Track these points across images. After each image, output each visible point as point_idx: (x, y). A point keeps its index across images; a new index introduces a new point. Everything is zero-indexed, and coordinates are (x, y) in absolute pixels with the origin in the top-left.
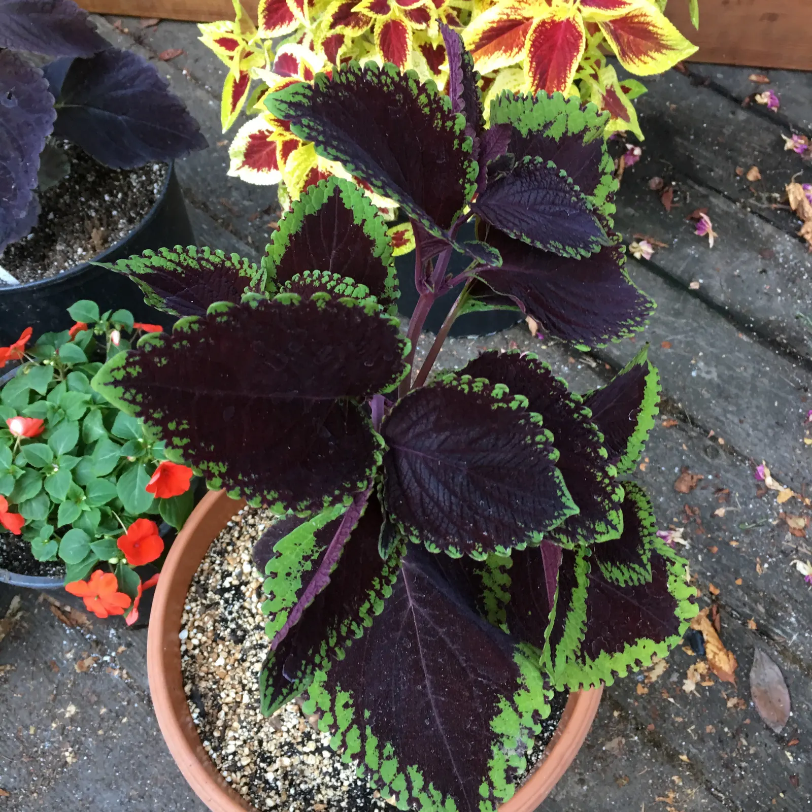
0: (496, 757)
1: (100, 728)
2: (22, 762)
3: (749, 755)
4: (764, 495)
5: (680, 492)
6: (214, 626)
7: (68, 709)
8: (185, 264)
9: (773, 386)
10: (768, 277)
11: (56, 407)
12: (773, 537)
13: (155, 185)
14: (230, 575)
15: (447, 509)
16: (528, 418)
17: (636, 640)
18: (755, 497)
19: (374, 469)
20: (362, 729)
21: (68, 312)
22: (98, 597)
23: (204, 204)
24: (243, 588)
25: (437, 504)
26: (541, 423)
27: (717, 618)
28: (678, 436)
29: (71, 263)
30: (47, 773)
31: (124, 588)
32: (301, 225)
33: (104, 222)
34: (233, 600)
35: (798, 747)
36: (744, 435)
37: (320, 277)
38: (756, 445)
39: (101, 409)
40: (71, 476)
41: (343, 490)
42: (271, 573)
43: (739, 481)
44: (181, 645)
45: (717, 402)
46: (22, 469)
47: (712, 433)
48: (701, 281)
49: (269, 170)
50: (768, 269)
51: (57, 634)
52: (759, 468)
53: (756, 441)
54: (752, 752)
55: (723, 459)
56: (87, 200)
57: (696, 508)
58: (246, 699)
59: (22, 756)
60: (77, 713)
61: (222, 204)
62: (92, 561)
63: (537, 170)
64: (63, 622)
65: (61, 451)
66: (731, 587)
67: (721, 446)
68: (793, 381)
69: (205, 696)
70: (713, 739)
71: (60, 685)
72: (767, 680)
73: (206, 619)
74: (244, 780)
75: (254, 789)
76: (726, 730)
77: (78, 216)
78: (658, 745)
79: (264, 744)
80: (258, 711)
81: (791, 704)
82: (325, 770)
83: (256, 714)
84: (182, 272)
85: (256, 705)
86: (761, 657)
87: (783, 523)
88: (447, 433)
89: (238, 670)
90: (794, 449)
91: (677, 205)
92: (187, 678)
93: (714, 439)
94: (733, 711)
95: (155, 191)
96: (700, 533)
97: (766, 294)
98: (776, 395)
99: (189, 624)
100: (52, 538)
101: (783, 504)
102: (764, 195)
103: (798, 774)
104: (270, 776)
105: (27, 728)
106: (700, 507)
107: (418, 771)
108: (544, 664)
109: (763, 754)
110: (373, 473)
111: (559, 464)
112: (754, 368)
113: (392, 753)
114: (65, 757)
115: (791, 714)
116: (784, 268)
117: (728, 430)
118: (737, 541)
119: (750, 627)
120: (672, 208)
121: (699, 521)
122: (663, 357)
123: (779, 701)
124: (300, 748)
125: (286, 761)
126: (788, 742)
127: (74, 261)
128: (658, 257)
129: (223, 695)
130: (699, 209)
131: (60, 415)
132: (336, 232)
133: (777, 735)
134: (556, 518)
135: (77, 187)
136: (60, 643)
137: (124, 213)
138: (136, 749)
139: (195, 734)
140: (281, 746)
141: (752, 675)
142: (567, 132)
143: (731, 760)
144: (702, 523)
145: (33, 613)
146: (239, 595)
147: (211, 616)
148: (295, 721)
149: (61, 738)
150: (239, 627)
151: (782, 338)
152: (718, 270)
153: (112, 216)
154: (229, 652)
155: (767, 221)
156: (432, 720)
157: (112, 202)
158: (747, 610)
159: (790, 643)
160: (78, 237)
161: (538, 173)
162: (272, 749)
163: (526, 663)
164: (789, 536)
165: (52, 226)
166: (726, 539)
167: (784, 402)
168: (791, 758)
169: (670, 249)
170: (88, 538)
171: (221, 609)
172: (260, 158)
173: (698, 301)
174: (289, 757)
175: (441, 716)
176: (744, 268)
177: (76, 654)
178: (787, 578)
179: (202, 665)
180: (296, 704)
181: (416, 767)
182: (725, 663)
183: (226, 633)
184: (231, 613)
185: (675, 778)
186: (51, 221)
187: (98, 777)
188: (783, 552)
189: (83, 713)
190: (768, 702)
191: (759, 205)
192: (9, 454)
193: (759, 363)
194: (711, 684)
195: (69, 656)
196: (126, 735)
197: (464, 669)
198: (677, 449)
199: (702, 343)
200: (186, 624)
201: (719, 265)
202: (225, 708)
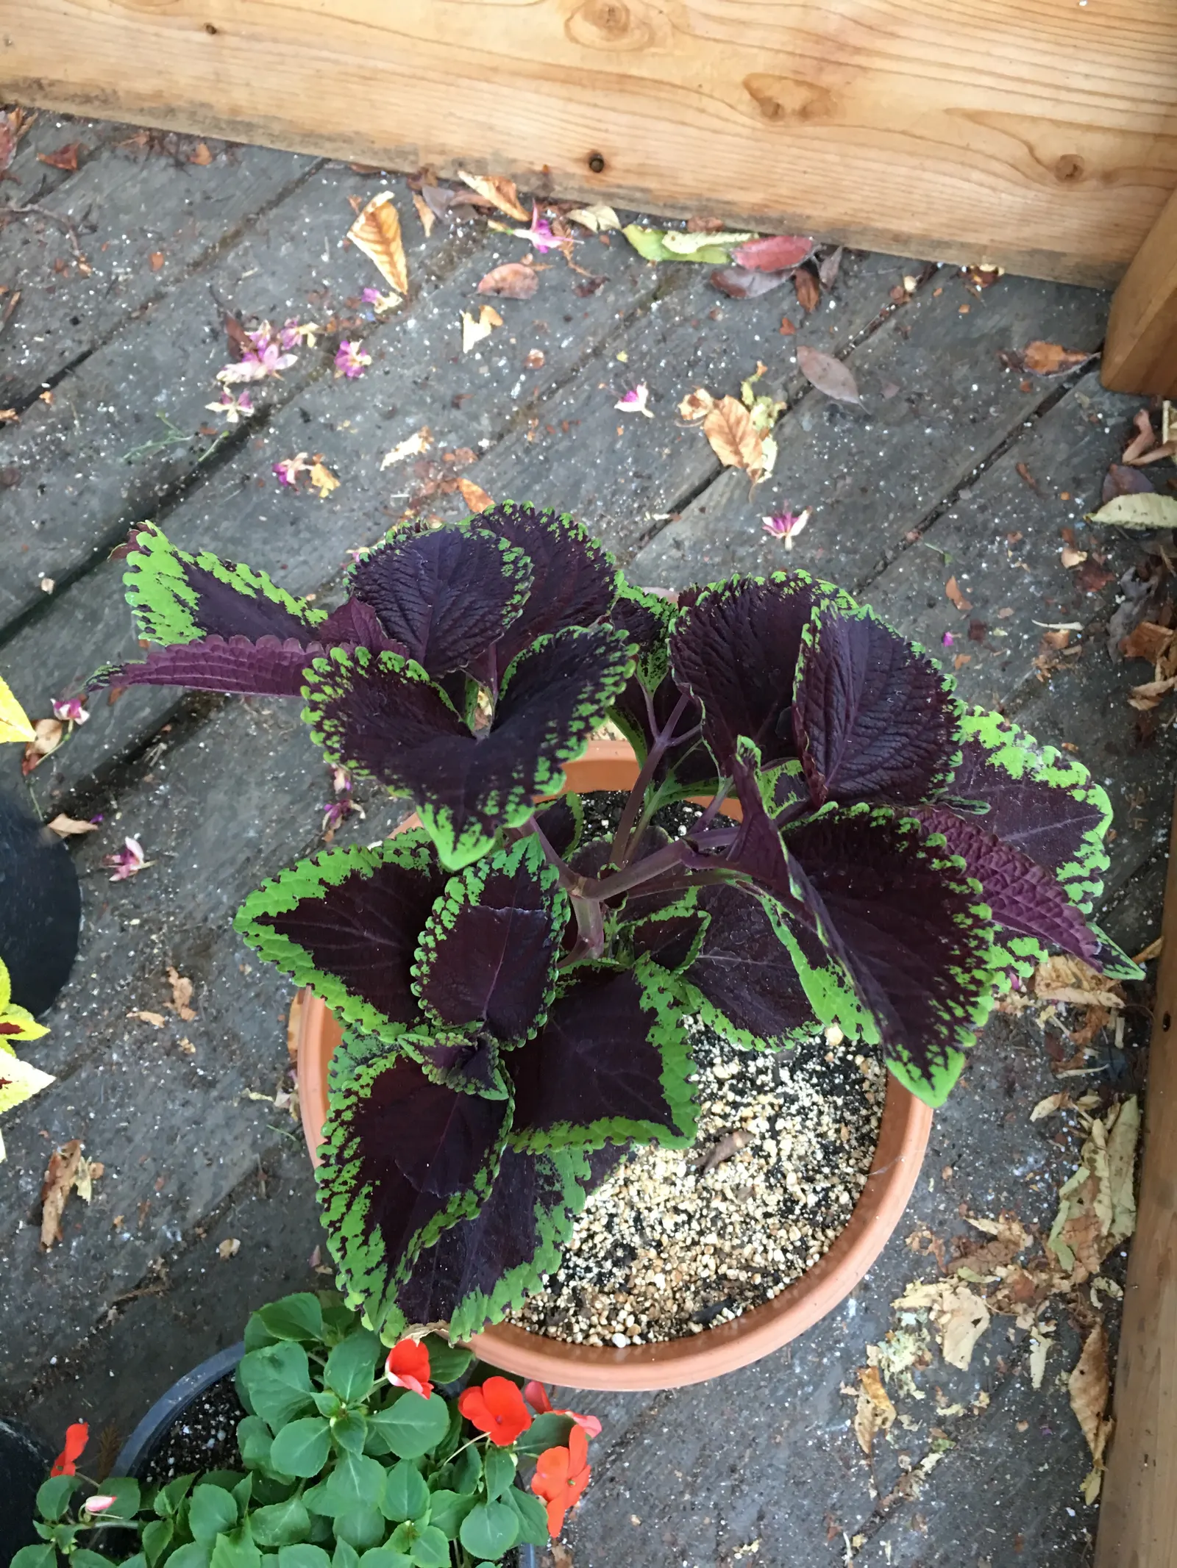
0: (1046, 778)
6: (608, 1294)
8: (354, 1182)
9: (235, 517)
10: (52, 485)
19: (875, 813)
22: (569, 1481)
32: (330, 976)
36: (305, 568)
37: (426, 949)
38: (321, 557)
39: (252, 1509)
40: (372, 1552)
41: (917, 847)
44: (633, 1344)
48: (41, 575)
50: (38, 483)
52: (357, 558)
53: (316, 555)
55: (337, 600)
58: (712, 1238)
62: (512, 1494)
68: (230, 491)
69: (705, 1301)
73: (598, 1306)
74: (819, 1235)
75: (828, 1221)
79: (770, 1210)
80: (727, 1221)
82: (798, 1127)
83: (732, 1223)
84: (372, 1185)
85: (720, 1224)
89: (672, 1253)
90: (333, 512)
92: (679, 1331)
97: (81, 494)
98: (250, 515)
99: (606, 1332)
104: (812, 1200)
107: (1062, 868)
112: (203, 534)
116: (39, 462)
124: (773, 1160)
125: (790, 1179)
129: (704, 1274)
132: (337, 927)
139: (757, 1312)
140: (770, 1187)
142: (184, 581)
147: (594, 1298)
148: (741, 1167)
150: (609, 1255)
151: (161, 489)
152: (25, 550)
154: (647, 1268)
162: (774, 1199)
167: (262, 508)
171: (585, 1283)
173: (75, 587)
174: (784, 1177)
176: (28, 513)
179: (662, 1310)
180: (717, 1167)
181: (1058, 870)
184: (588, 1269)
193: (196, 527)
200: (603, 1340)
201: (18, 545)
202: (723, 1269)
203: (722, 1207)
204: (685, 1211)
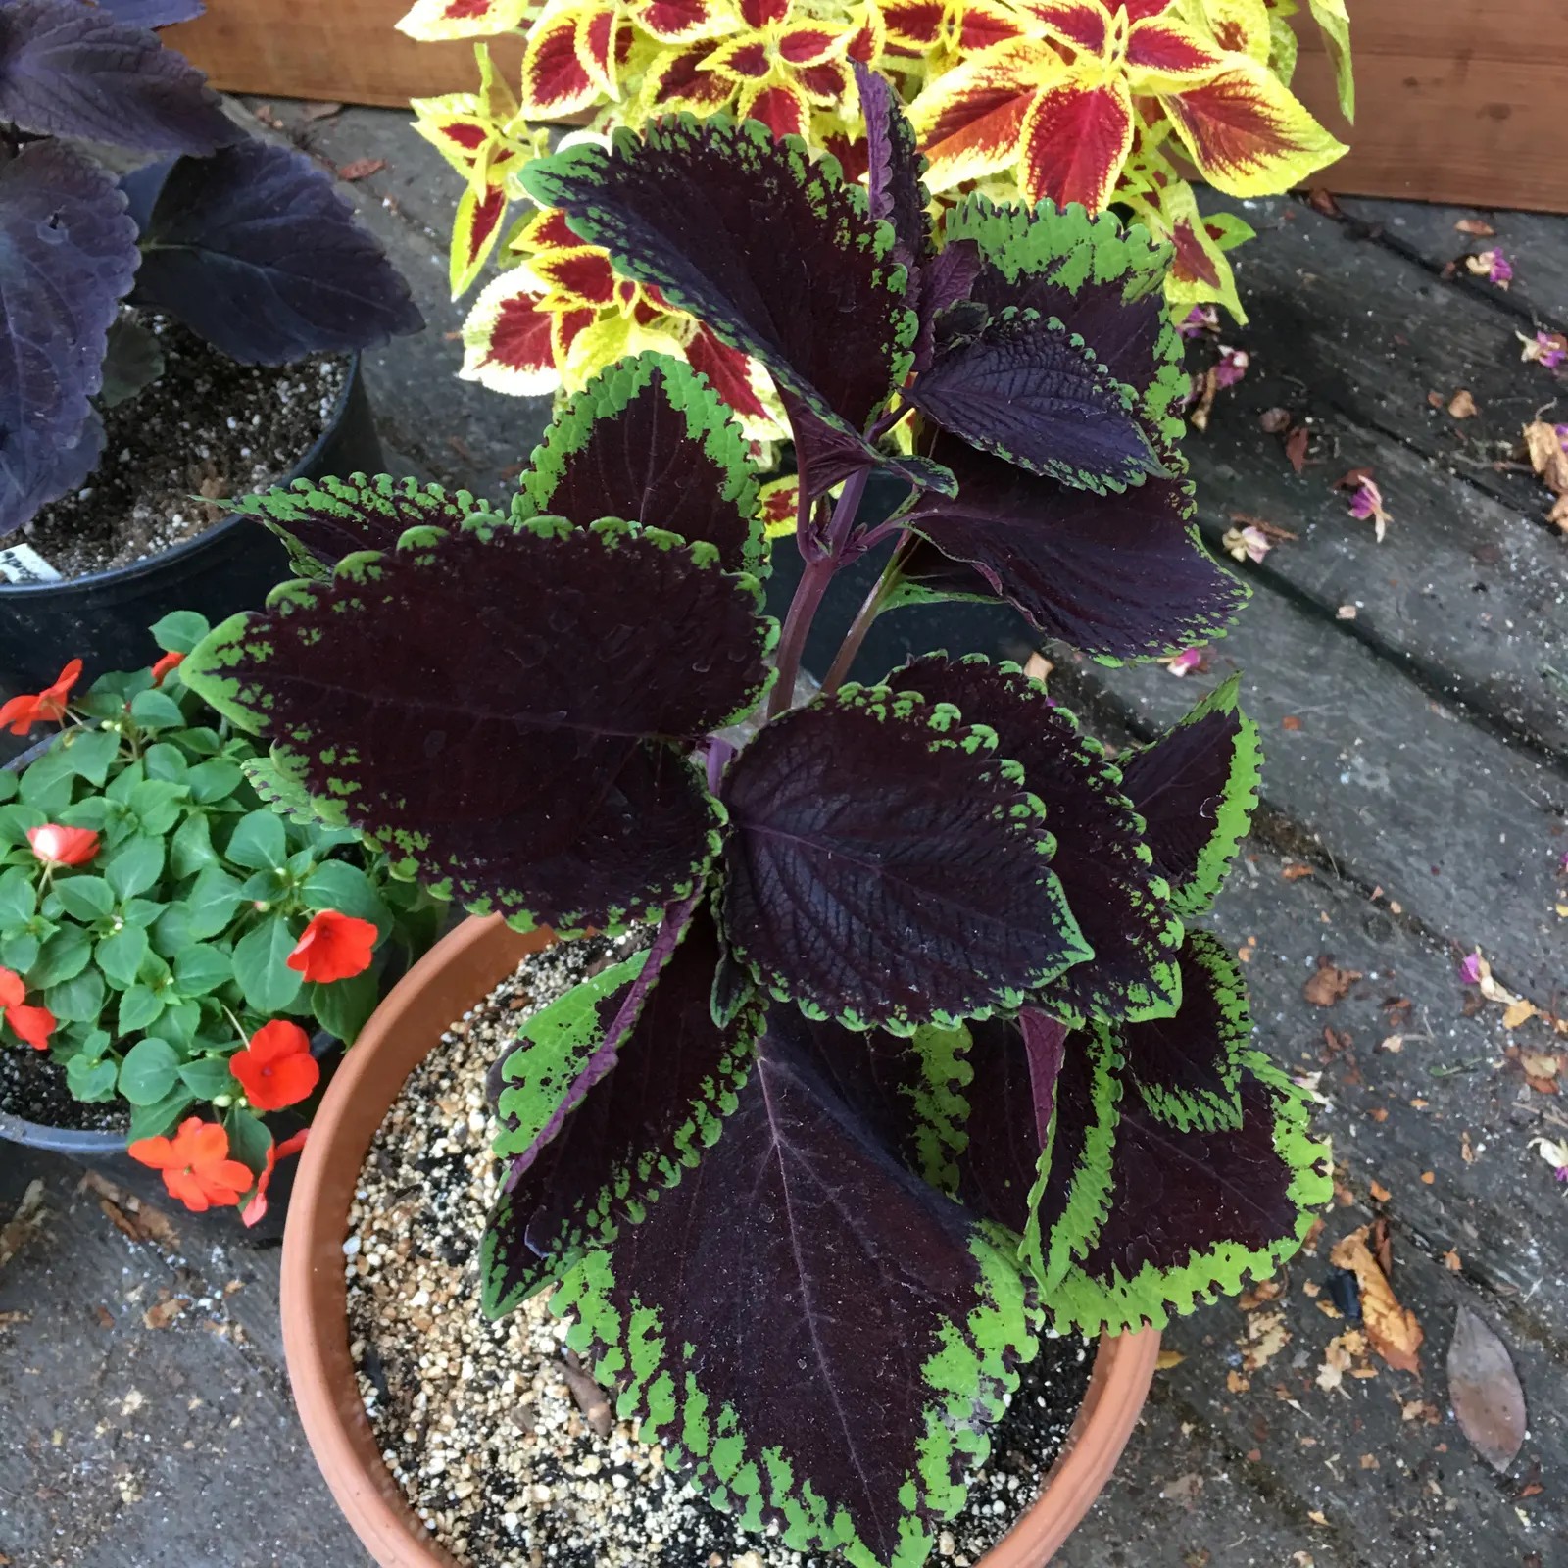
0: (932, 1434)
1: (188, 1436)
2: (36, 1500)
3: (1447, 1513)
4: (1478, 1011)
5: (1314, 1004)
6: (410, 1230)
7: (129, 1398)
8: (370, 507)
9: (1496, 805)
10: (1488, 598)
11: (123, 809)
12: (1494, 1093)
13: (324, 401)
14: (444, 1134)
15: (842, 940)
16: (996, 769)
17: (1213, 1244)
18: (1461, 1016)
19: (707, 861)
20: (679, 1379)
21: (151, 636)
22: (191, 1168)
23: (417, 447)
24: (468, 1160)
25: (824, 931)
26: (1021, 781)
27: (1384, 1246)
28: (1313, 896)
29: (160, 542)
30: (84, 1521)
31: (239, 1152)
32: (588, 436)
33: (226, 470)
34: (449, 1183)
35: (1541, 1499)
36: (1440, 896)
38: (1462, 916)
39: (208, 813)
40: (146, 939)
41: (648, 898)
42: (514, 1078)
43: (1430, 985)
44: (346, 1265)
45: (1388, 833)
46: (55, 923)
47: (1378, 892)
48: (1360, 604)
49: (537, 367)
50: (1487, 583)
51: (113, 1255)
52: (1468, 960)
53: (1463, 908)
54: (1449, 1507)
55: (1399, 943)
56: (194, 428)
57: (1346, 1035)
58: (468, 1371)
59: (37, 1488)
60: (144, 1407)
61: (450, 448)
62: (181, 1100)
63: (1028, 332)
64: (123, 1230)
65: (128, 891)
66: (1412, 1188)
67: (1397, 916)
68: (1536, 795)
69: (388, 1364)
70: (1374, 1482)
71: (115, 1351)
72: (1480, 1368)
73: (396, 1217)
74: (460, 1526)
75: (479, 1543)
76: (1400, 1463)
77: (176, 457)
78: (1266, 1491)
79: (501, 1458)
80: (490, 1394)
81: (1528, 1415)
82: (616, 1511)
83: (486, 1401)
84: (364, 523)
85: (486, 1383)
86: (1470, 1322)
87: (1514, 1067)
88: (845, 797)
89: (454, 1316)
90: (1537, 924)
91: (1315, 461)
92: (357, 1329)
93: (1382, 903)
94: (1415, 1426)
95: (323, 413)
96: (1353, 1082)
97: (1485, 630)
98: (1503, 822)
99: (363, 1226)
100: (106, 1056)
101: (1515, 1029)
102: (1482, 445)
103: (1539, 1553)
104: (510, 1521)
105: (49, 1434)
106: (1354, 1033)
107: (782, 1458)
108: (1028, 1258)
109: (1471, 1512)
110: (704, 868)
111: (1056, 864)
112: (1461, 770)
113: (733, 1424)
114: (118, 1491)
115: (1528, 1436)
116: (1518, 581)
117: (1409, 886)
118: (1424, 1098)
119: (1448, 1266)
120: (1307, 467)
121: (1352, 1059)
122: (1285, 746)
123: (1505, 1409)
124: (569, 1468)
125: (543, 1493)
126: (1522, 1489)
127: (166, 539)
128: (1278, 556)
129: (424, 1362)
130: (1355, 468)
131: (130, 824)
132: (653, 453)
133: (1499, 1476)
134: (1049, 966)
135: (176, 403)
136: (117, 1273)
137: (263, 453)
138: (256, 1479)
139: (369, 1437)
140: (534, 1464)
141: (1452, 1357)
142: (1091, 277)
143: (1411, 1523)
144: (1358, 1063)
145: (67, 1216)
146: (460, 1173)
147: (406, 1211)
148: (561, 1416)
149: (112, 1454)
150: (459, 1233)
151: (1515, 714)
152: (1392, 584)
153: (241, 459)
154: (438, 1281)
155: (1489, 493)
156: (812, 1361)
157: (242, 432)
158: (1443, 1233)
159: (1526, 1298)
160: (175, 496)
161: (1030, 339)
162: (516, 1468)
163: (995, 1258)
164: (1525, 1092)
165: (127, 474)
166: (1405, 1096)
167: (1519, 836)
168: (1526, 1522)
169: (1302, 544)
170: (175, 1058)
171: (425, 1199)
172: (522, 344)
173: (1354, 640)
174: (549, 1484)
175: (827, 1352)
176: (1443, 580)
177: (146, 1293)
178: (1521, 1171)
179: (385, 1305)
180: (564, 1383)
181: (778, 1449)
182: (1399, 1334)
183: (433, 1245)
184: (443, 1206)
185: (1300, 1555)
186: (126, 465)
187: (181, 1532)
188: (1514, 1123)
189: (156, 1407)
190: (1483, 1411)
191: (1473, 463)
192: (31, 895)
193: (1470, 761)
194: (1372, 1373)
195: (134, 1296)
196: (238, 1452)
197: (874, 1263)
198: (1311, 922)
199: (1363, 722)
200: (356, 1226)
201: (1396, 575)
202: (428, 1389)
203: (509, 1386)
204: (507, 1336)
